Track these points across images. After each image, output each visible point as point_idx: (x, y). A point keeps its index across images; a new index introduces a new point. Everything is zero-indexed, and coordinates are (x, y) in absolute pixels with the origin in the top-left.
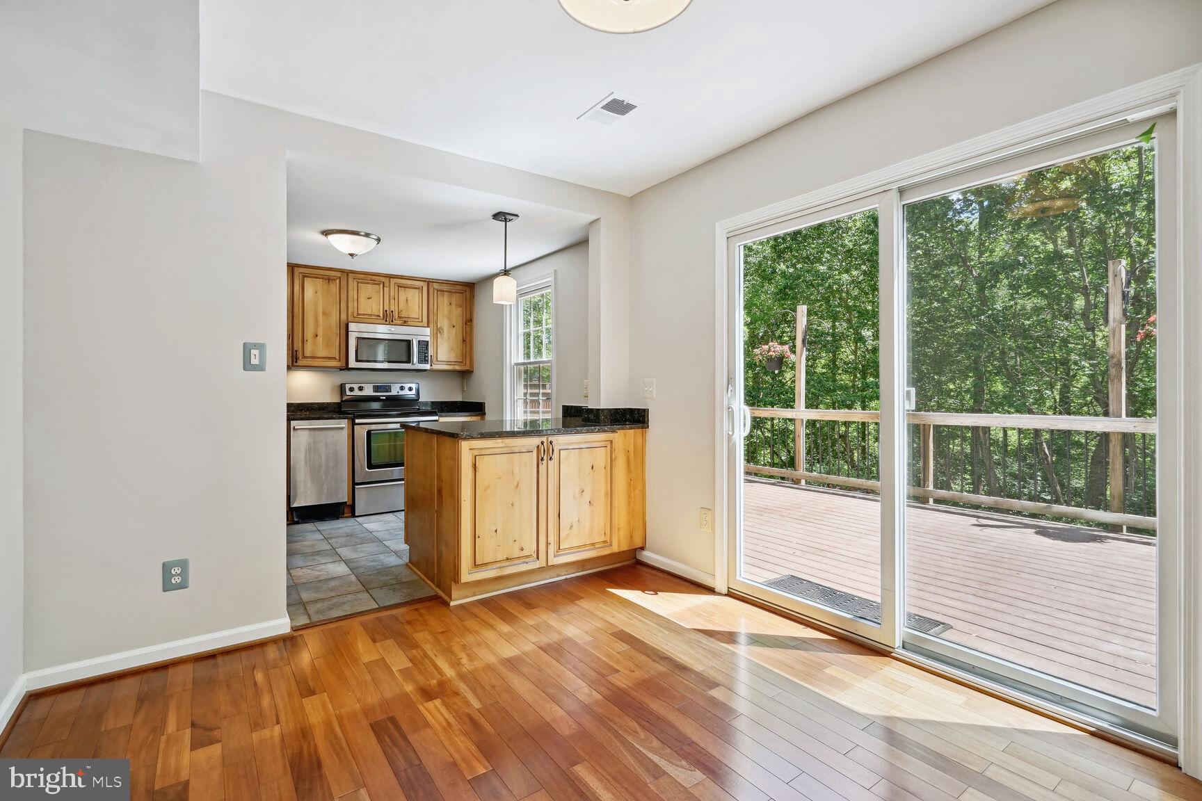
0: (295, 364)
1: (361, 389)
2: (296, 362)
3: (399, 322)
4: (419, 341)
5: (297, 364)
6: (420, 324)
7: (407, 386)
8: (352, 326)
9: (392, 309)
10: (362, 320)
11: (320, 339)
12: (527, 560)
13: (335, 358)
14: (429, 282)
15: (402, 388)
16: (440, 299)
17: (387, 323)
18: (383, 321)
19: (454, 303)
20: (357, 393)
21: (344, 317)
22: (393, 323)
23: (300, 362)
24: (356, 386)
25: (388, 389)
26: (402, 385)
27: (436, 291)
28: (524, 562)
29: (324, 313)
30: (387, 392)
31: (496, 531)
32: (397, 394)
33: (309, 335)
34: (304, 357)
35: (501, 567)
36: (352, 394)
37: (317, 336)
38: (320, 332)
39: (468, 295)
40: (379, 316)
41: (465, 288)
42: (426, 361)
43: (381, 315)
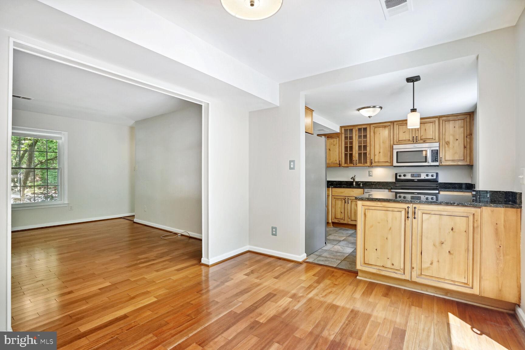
0: (371, 165)
1: (404, 176)
2: (371, 164)
3: (422, 142)
4: (432, 150)
5: (372, 165)
6: (434, 141)
7: (430, 174)
8: (395, 147)
9: (417, 135)
10: (400, 143)
11: (381, 154)
12: (396, 272)
13: (388, 162)
14: (439, 117)
15: (427, 175)
16: (447, 126)
17: (414, 143)
18: (412, 142)
19: (457, 126)
20: (403, 178)
21: (392, 143)
22: (417, 143)
23: (373, 165)
24: (402, 175)
25: (419, 176)
26: (428, 174)
27: (444, 122)
28: (394, 272)
29: (383, 142)
30: (419, 177)
31: (376, 250)
32: (424, 178)
33: (377, 153)
34: (375, 162)
35: (379, 269)
36: (400, 178)
37: (380, 153)
38: (381, 151)
39: (468, 120)
40: (410, 140)
41: (466, 116)
42: (437, 161)
43: (411, 140)
